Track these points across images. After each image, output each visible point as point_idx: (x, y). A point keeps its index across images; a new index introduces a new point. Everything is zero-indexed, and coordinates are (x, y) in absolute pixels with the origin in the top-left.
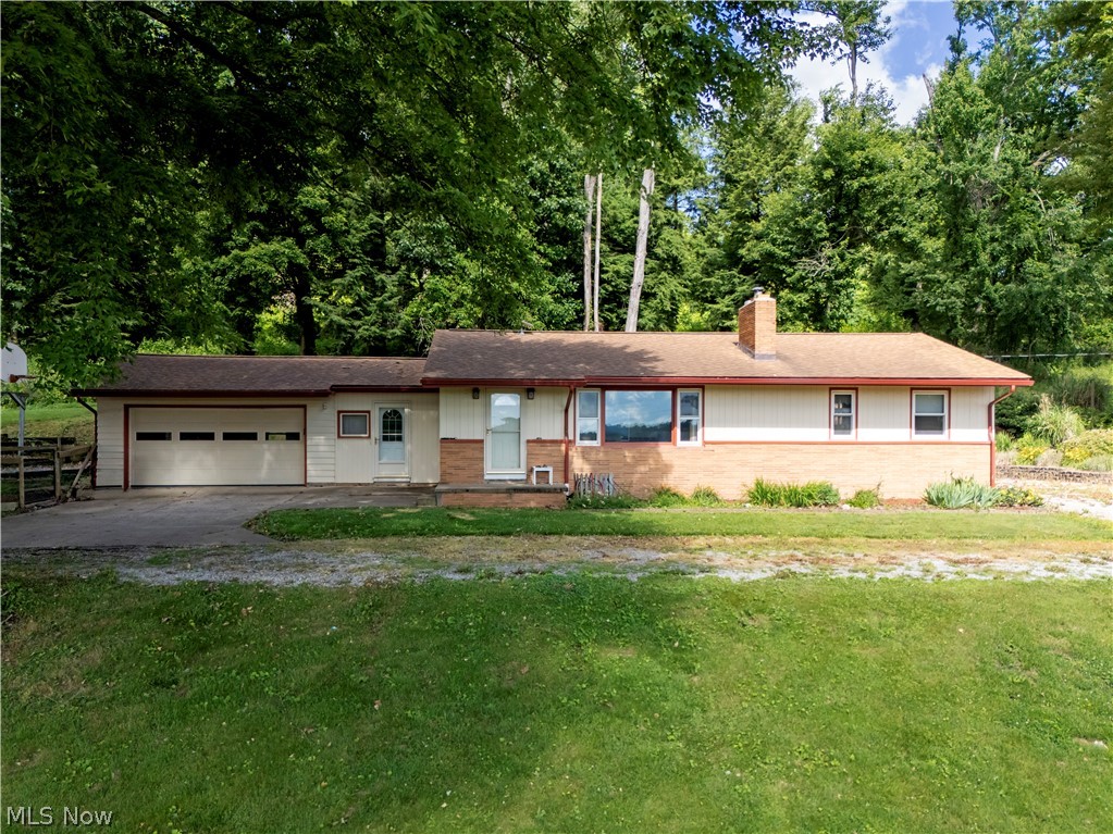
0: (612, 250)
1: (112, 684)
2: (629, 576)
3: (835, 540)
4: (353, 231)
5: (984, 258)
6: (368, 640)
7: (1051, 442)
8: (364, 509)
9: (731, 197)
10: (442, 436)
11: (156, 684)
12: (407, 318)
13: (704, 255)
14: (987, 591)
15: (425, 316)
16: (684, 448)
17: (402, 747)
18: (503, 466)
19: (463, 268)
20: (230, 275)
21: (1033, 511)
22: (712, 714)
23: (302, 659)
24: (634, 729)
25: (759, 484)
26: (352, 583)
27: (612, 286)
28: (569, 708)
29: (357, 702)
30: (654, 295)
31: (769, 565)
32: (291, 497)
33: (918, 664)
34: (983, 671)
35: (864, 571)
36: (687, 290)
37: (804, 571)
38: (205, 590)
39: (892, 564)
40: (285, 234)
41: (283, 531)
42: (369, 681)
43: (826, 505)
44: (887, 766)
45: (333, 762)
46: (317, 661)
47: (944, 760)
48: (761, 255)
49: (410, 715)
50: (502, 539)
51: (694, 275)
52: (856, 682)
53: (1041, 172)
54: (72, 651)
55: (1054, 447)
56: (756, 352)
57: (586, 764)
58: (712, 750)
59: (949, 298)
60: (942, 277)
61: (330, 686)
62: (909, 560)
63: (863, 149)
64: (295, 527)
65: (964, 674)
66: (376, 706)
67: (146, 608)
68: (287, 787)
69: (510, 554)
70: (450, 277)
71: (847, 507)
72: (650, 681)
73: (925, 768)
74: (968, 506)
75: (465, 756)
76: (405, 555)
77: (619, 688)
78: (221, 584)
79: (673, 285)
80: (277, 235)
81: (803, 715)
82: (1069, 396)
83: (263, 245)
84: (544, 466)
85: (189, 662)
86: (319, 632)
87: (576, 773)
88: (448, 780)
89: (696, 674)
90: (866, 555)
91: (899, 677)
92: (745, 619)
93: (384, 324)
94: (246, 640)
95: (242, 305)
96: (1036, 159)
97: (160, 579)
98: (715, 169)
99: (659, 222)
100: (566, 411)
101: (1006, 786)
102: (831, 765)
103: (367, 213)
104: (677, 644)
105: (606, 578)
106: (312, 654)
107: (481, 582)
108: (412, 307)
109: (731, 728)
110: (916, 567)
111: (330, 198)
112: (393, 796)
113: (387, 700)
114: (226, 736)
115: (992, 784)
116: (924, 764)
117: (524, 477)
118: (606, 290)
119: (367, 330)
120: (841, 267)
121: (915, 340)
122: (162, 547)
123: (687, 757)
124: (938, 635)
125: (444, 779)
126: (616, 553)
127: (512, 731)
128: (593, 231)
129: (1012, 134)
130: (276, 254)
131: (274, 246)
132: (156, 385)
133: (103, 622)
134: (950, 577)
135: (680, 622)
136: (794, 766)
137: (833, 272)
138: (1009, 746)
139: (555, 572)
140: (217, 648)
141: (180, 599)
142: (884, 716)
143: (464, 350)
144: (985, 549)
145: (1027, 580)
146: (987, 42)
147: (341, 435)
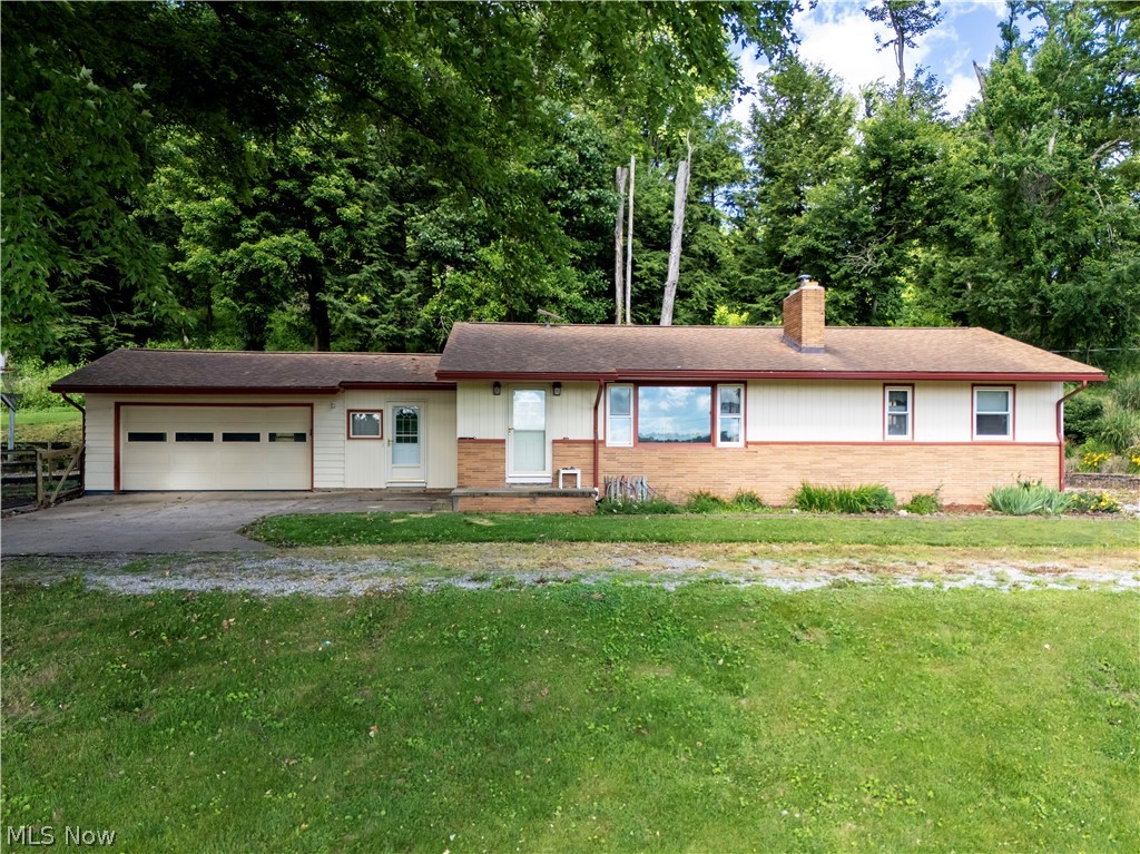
0: (645, 247)
1: (66, 706)
2: (666, 585)
3: (894, 548)
4: (371, 224)
5: (1039, 256)
6: (365, 657)
7: (1116, 448)
8: (372, 514)
9: (772, 191)
10: (459, 435)
11: (117, 707)
12: (427, 316)
13: (742, 252)
14: (1073, 603)
15: (446, 314)
16: (725, 449)
17: (399, 781)
18: (526, 468)
19: (487, 263)
20: (238, 269)
21: (1108, 517)
22: (764, 743)
23: (289, 678)
24: (672, 760)
25: (806, 489)
26: (352, 593)
27: (646, 285)
28: (597, 735)
29: (349, 728)
30: (690, 295)
31: (822, 574)
32: (295, 502)
33: (1000, 684)
34: (1076, 693)
35: (931, 580)
36: (724, 289)
37: (864, 580)
38: (182, 600)
39: (960, 572)
40: (298, 226)
41: (281, 537)
42: (364, 703)
43: (881, 510)
44: (971, 805)
45: (316, 800)
46: (305, 681)
47: (1039, 797)
48: (804, 250)
49: (410, 744)
50: (525, 546)
51: (732, 273)
52: (929, 705)
53: (1099, 166)
54: (23, 668)
55: (1118, 453)
56: (803, 345)
57: (617, 802)
58: (765, 785)
59: (1001, 298)
60: (995, 276)
61: (319, 710)
62: (978, 569)
63: (912, 138)
64: (293, 533)
65: (1054, 696)
66: (372, 734)
67: (113, 619)
68: (260, 830)
69: (532, 561)
70: (473, 273)
71: (903, 513)
72: (691, 704)
73: (1018, 807)
74: (1036, 513)
75: (473, 792)
76: (414, 562)
77: (655, 712)
78: (202, 593)
79: (709, 283)
80: (289, 227)
81: (869, 744)
82: (1134, 399)
83: (275, 238)
84: (572, 468)
85: (158, 681)
86: (311, 648)
87: (605, 814)
88: (453, 821)
89: (744, 697)
90: (930, 564)
91: (979, 700)
92: (798, 633)
93: (402, 323)
94: (225, 656)
95: (252, 301)
96: (1093, 153)
97: (132, 587)
98: (755, 161)
99: (695, 217)
100: (596, 408)
101: (1114, 830)
102: (906, 804)
103: (385, 204)
104: (721, 662)
105: (640, 587)
106: (300, 672)
107: (498, 591)
108: (432, 305)
109: (787, 759)
110: (988, 576)
111: (346, 189)
112: (385, 842)
113: (385, 726)
114: (192, 768)
115: (1098, 826)
116: (1016, 803)
117: (550, 480)
118: (639, 288)
119: (384, 329)
120: (889, 262)
121: (974, 334)
122: (144, 554)
123: (737, 794)
124: (1021, 652)
125: (448, 820)
126: (651, 561)
127: (529, 763)
128: (626, 227)
129: (1067, 126)
130: (287, 246)
131: (286, 238)
132: (149, 382)
133: (62, 636)
134: (1029, 587)
135: (725, 636)
136: (862, 805)
137: (880, 268)
138: (1113, 781)
139: (582, 581)
140: (191, 666)
141: (152, 610)
142: (964, 745)
143: (484, 343)
144: (1062, 557)
145: (1115, 590)
146: (1040, 30)
147: (351, 436)
